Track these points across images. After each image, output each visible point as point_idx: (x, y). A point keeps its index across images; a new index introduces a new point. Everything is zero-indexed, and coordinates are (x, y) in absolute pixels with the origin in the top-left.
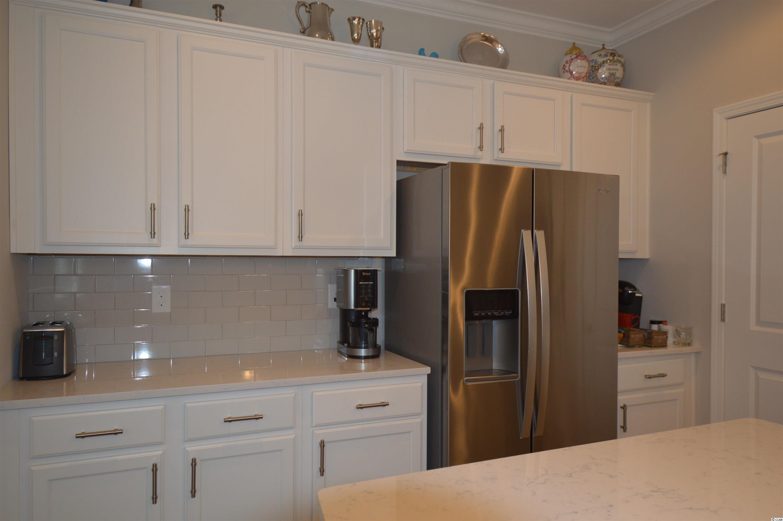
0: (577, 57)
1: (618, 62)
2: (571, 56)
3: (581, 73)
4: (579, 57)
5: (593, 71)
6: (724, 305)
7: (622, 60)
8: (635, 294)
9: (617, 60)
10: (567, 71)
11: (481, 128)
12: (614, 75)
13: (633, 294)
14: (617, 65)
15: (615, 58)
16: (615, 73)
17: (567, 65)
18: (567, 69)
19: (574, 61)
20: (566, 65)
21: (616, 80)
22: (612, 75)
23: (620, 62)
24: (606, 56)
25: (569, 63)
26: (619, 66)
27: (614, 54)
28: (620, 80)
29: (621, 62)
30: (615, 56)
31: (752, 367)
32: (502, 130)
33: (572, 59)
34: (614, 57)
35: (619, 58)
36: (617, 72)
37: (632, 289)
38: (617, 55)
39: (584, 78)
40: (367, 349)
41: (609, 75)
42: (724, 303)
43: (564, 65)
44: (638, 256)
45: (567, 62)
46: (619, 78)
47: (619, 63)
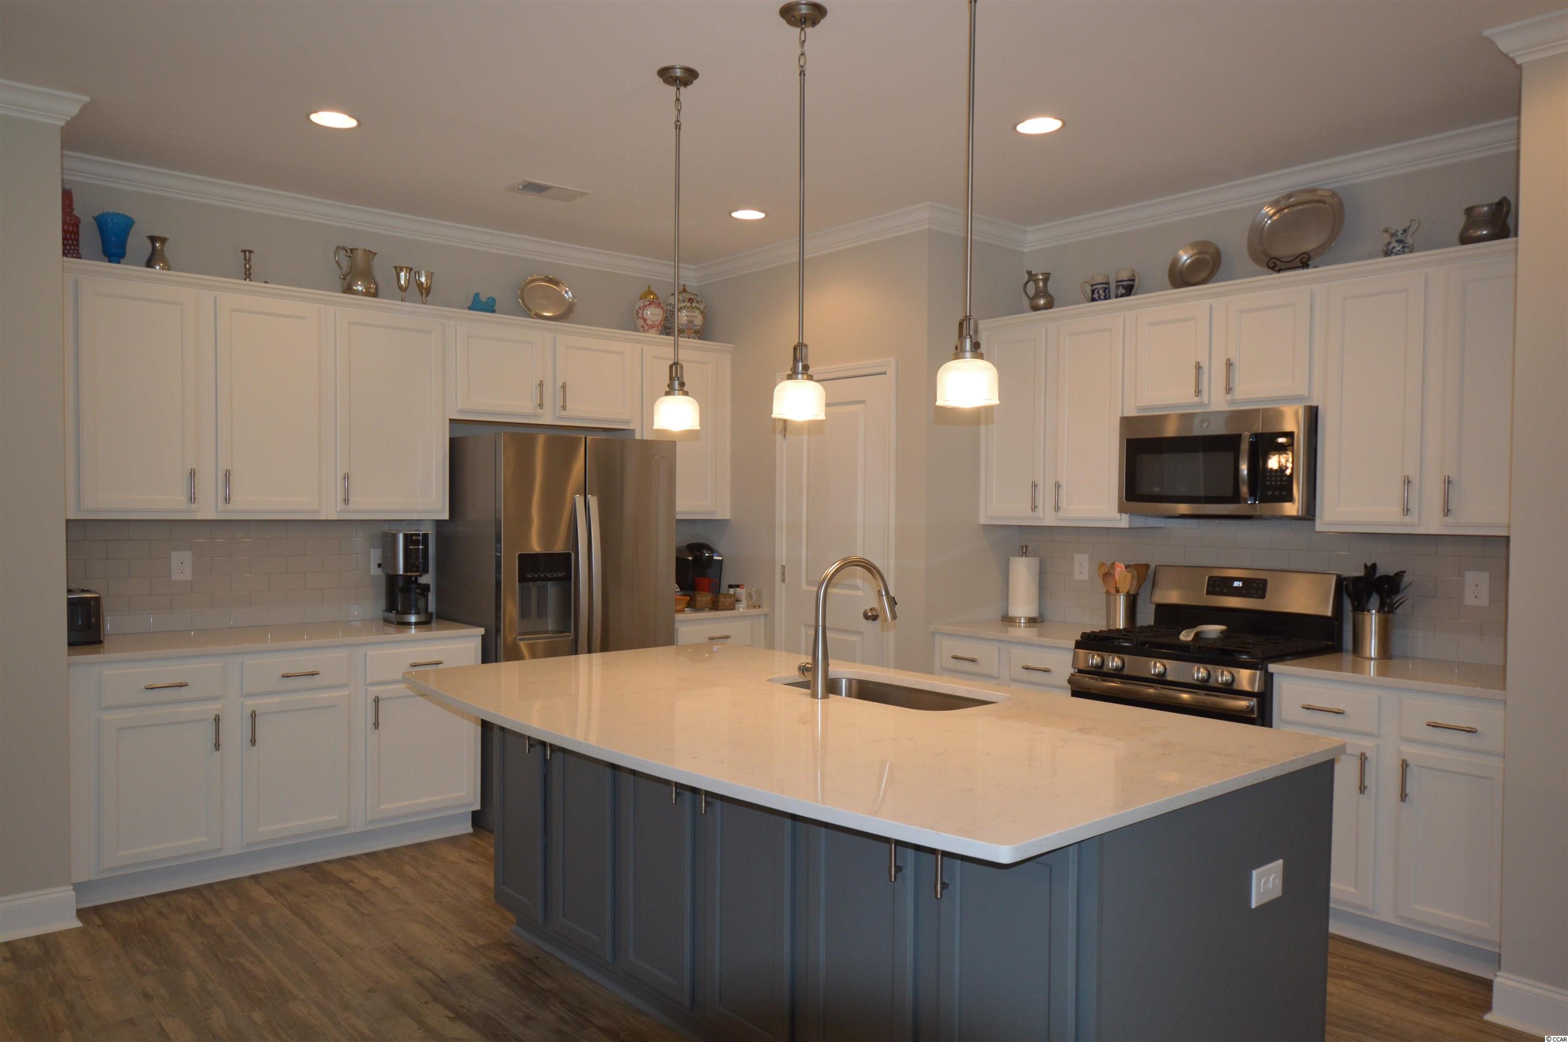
0: (650, 304)
1: (696, 308)
2: (644, 303)
3: (655, 321)
4: (652, 305)
5: (671, 316)
6: (784, 566)
7: (702, 307)
8: (713, 556)
9: (695, 306)
10: (640, 318)
11: (541, 385)
12: (692, 322)
13: (711, 558)
14: (695, 312)
15: (693, 305)
16: (694, 320)
17: (641, 312)
18: (640, 315)
19: (647, 307)
20: (639, 311)
21: (695, 328)
22: (691, 322)
23: (698, 308)
24: (684, 301)
25: (642, 309)
26: (697, 313)
27: (692, 300)
28: (699, 327)
29: (700, 308)
30: (693, 302)
31: (803, 624)
32: (564, 387)
33: (645, 306)
34: (691, 303)
35: (698, 305)
36: (695, 319)
37: (709, 552)
38: (695, 302)
39: (658, 326)
40: (419, 615)
41: (687, 322)
42: (784, 564)
43: (637, 311)
44: (717, 517)
45: (640, 308)
46: (698, 325)
47: (697, 310)
